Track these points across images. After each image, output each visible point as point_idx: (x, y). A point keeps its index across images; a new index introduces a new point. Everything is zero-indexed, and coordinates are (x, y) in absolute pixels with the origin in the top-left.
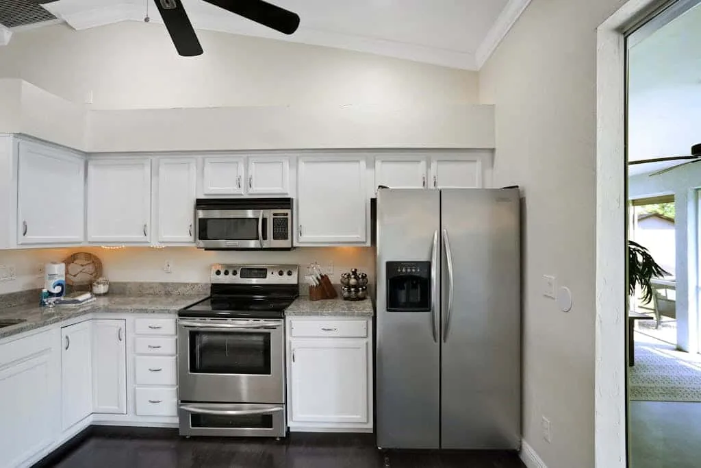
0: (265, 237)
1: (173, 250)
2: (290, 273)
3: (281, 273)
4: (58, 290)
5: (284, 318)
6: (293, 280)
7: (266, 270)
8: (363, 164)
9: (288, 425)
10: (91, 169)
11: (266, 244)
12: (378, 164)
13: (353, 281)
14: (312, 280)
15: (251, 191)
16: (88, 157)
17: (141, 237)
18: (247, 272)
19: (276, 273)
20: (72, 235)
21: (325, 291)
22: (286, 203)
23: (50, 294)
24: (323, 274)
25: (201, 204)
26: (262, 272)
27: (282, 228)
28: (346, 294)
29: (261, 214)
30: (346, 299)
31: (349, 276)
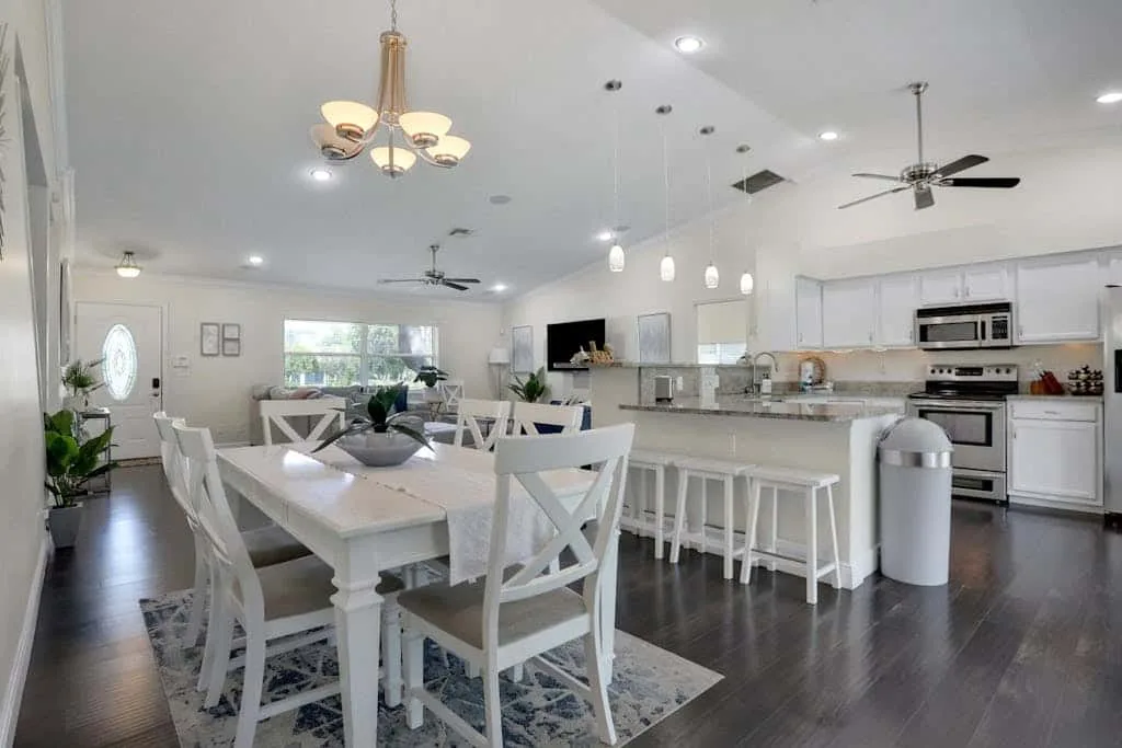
0: (983, 337)
1: (893, 353)
2: (1008, 371)
3: (998, 371)
4: (810, 381)
5: (1005, 400)
6: (1012, 377)
7: (981, 369)
8: (1095, 263)
9: (1009, 493)
10: (825, 292)
11: (985, 343)
12: (1113, 261)
13: (1083, 376)
14: (1032, 374)
15: (968, 299)
16: (822, 284)
17: (868, 342)
18: (963, 371)
19: (993, 371)
20: (813, 342)
21: (1049, 386)
22: (1006, 307)
23: (806, 384)
24: (1047, 370)
25: (922, 313)
26: (979, 371)
27: (1001, 329)
28: (1074, 389)
29: (979, 318)
30: (1075, 394)
31: (1078, 372)
